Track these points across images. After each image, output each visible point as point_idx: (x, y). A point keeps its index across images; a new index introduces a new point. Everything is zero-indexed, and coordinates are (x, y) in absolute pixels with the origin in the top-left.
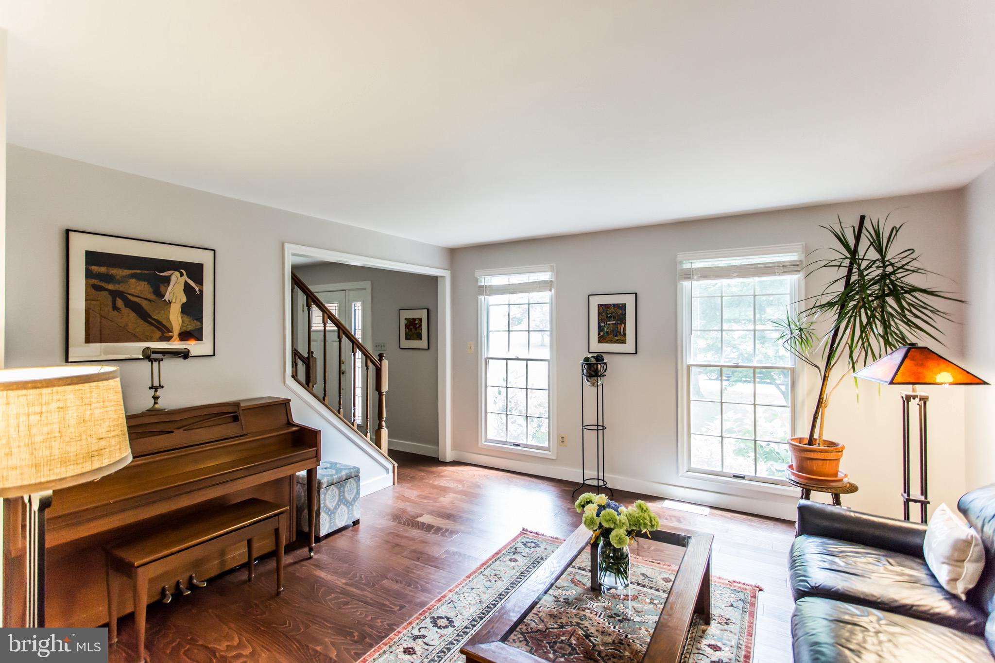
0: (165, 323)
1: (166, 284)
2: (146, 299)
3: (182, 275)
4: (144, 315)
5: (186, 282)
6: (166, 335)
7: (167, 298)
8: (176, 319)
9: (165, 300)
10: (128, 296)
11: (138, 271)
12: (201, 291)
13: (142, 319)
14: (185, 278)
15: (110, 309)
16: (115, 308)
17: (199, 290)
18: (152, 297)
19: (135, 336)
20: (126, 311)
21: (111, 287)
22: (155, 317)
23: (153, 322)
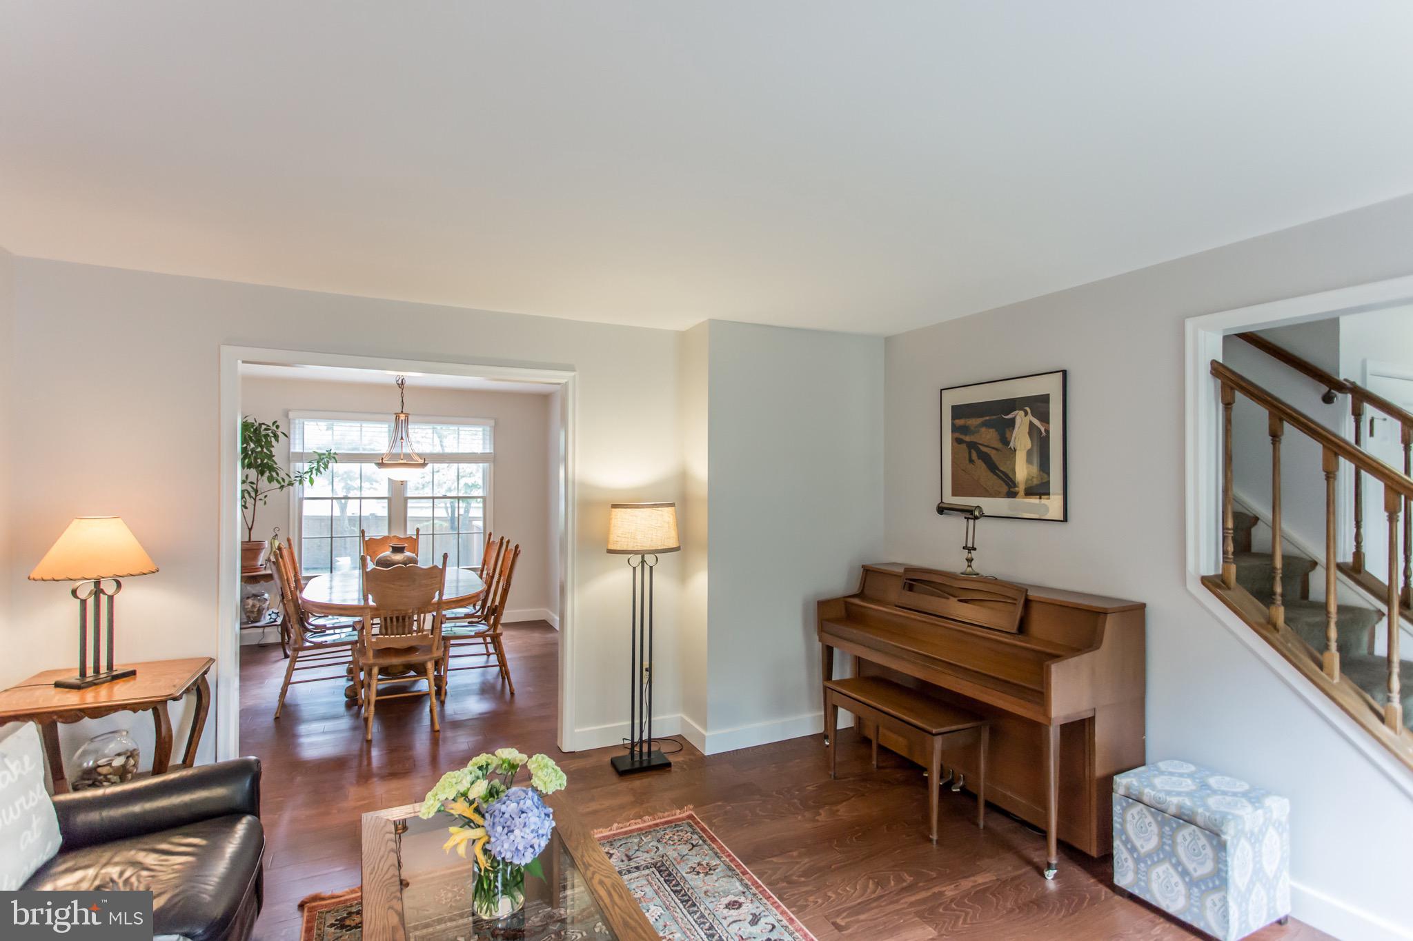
0: (1010, 475)
1: (1011, 428)
2: (993, 448)
3: (1026, 414)
4: (992, 467)
5: (1031, 424)
6: (1012, 490)
7: (1012, 445)
8: (1022, 471)
9: (1010, 448)
10: (980, 446)
11: (987, 418)
12: (1047, 431)
13: (992, 471)
14: (1030, 417)
15: (967, 462)
16: (971, 461)
17: (1045, 430)
18: (999, 445)
19: (987, 491)
20: (980, 463)
21: (967, 439)
22: (1002, 469)
23: (1001, 475)
